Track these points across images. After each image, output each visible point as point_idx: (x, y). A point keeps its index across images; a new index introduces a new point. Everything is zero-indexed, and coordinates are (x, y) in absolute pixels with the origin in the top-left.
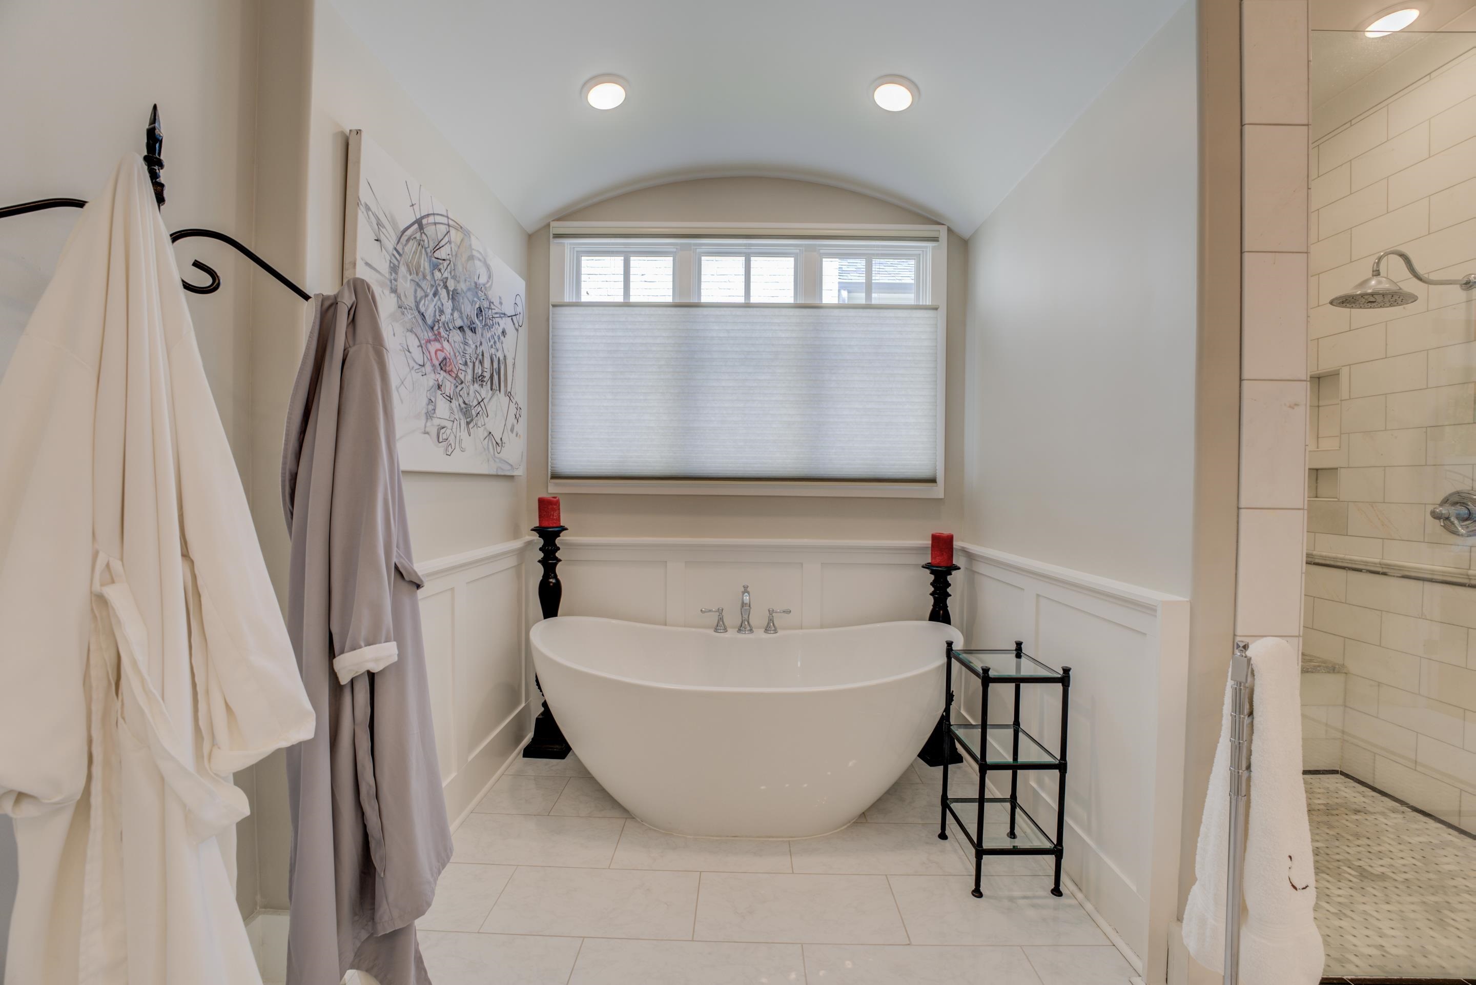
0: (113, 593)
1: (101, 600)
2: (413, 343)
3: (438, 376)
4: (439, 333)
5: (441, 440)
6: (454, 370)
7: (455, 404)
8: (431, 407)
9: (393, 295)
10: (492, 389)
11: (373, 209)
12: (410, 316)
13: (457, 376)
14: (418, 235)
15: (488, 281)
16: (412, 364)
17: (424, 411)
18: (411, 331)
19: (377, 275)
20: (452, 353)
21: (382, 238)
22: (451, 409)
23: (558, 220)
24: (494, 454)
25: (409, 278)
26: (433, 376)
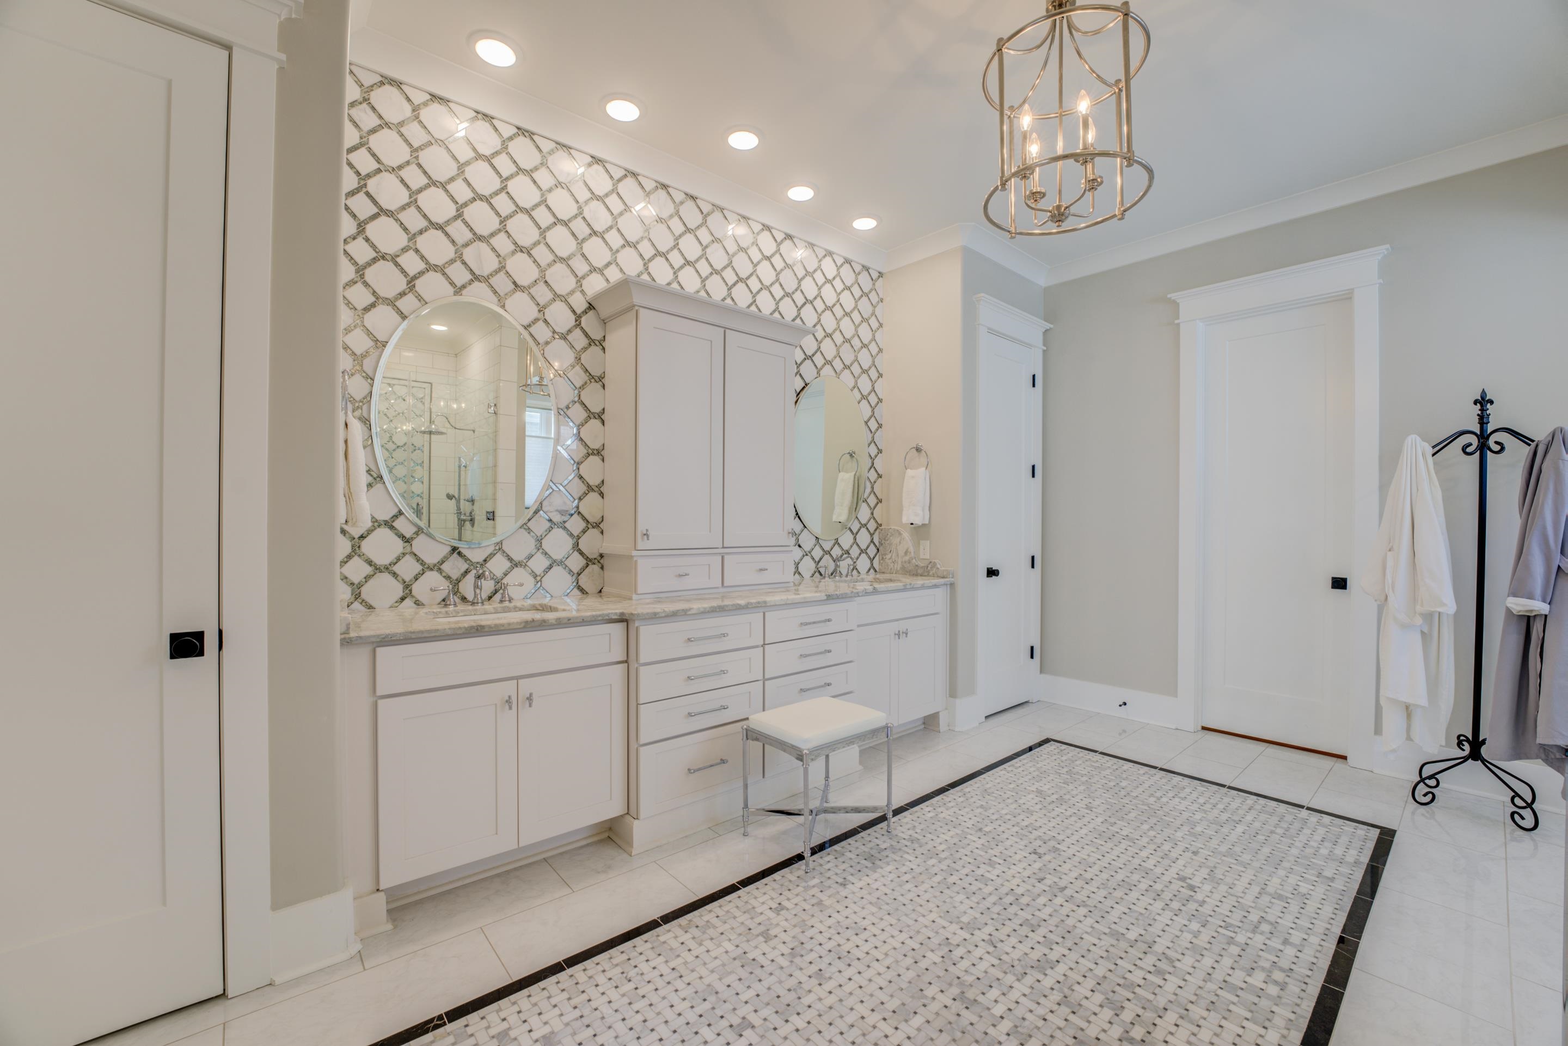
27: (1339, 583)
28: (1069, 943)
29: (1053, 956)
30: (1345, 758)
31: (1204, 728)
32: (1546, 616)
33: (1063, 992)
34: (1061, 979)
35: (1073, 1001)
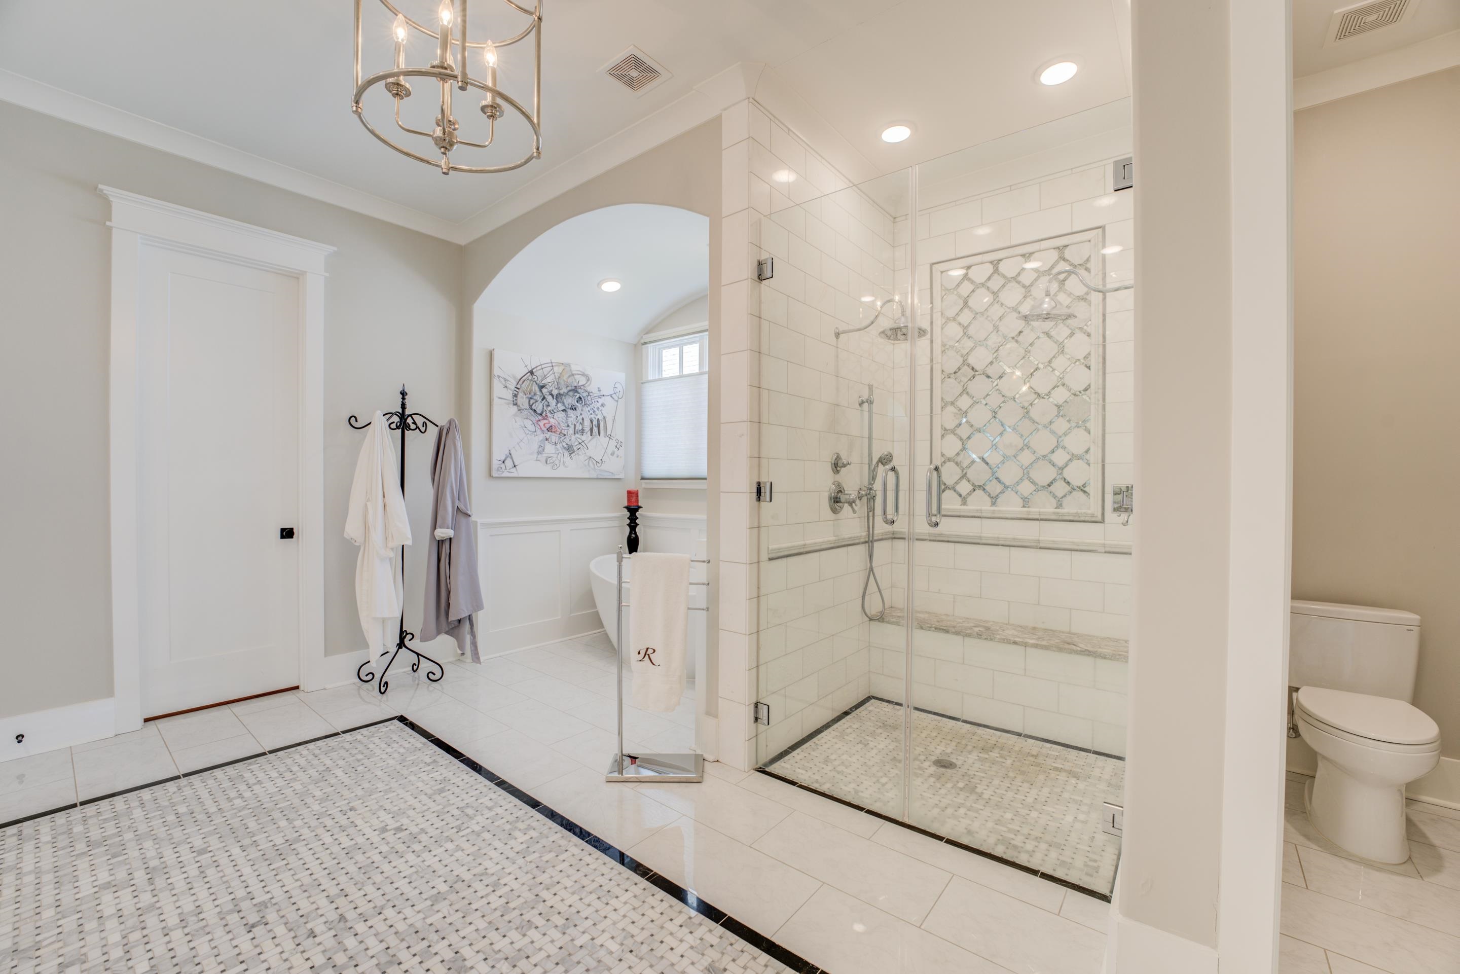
0: (368, 503)
1: (366, 505)
2: (528, 423)
3: (546, 435)
4: (546, 416)
5: (548, 462)
6: (558, 430)
7: (559, 446)
8: (541, 449)
9: (515, 406)
10: (591, 435)
11: (501, 376)
12: (526, 413)
13: (561, 433)
14: (530, 378)
15: (587, 383)
16: (527, 432)
17: (536, 451)
18: (527, 418)
19: (505, 401)
20: (557, 423)
21: (508, 385)
22: (557, 450)
23: (647, 333)
24: (594, 468)
25: (525, 396)
26: (542, 435)
27: (287, 533)
28: (434, 937)
29: (448, 955)
30: (297, 688)
31: (146, 720)
32: (450, 539)
33: (501, 959)
34: (482, 956)
35: (513, 954)
